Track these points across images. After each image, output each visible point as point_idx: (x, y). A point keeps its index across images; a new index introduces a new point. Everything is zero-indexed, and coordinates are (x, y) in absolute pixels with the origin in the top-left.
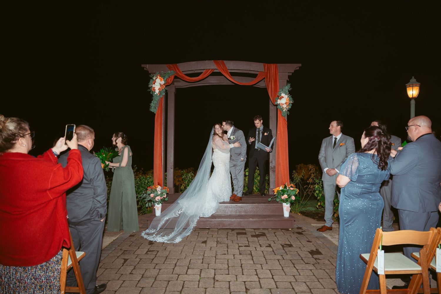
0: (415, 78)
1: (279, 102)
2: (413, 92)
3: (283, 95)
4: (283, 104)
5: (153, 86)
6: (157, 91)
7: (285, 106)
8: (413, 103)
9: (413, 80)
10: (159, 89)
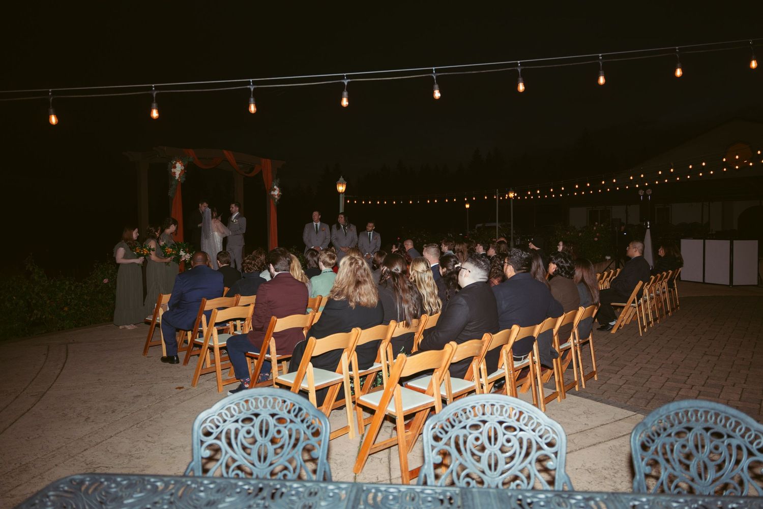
0: (343, 177)
1: (272, 193)
2: (341, 188)
3: (275, 187)
4: (275, 195)
5: (173, 170)
6: (177, 176)
7: (276, 197)
8: (341, 196)
9: (341, 179)
10: (180, 174)
